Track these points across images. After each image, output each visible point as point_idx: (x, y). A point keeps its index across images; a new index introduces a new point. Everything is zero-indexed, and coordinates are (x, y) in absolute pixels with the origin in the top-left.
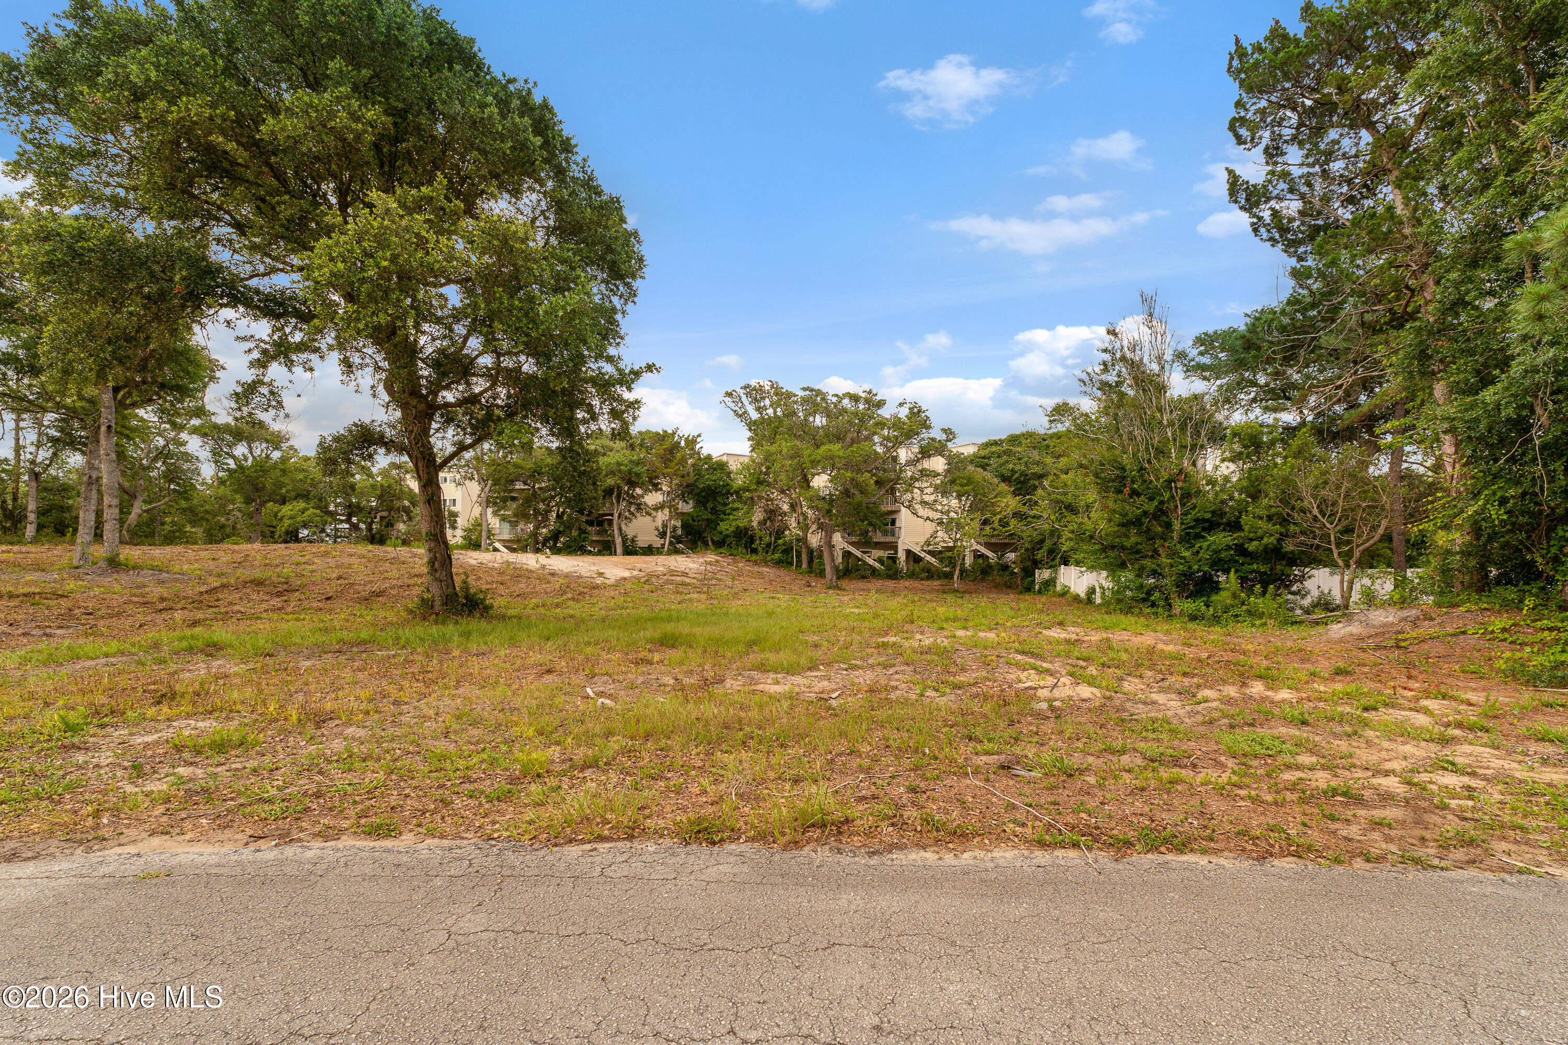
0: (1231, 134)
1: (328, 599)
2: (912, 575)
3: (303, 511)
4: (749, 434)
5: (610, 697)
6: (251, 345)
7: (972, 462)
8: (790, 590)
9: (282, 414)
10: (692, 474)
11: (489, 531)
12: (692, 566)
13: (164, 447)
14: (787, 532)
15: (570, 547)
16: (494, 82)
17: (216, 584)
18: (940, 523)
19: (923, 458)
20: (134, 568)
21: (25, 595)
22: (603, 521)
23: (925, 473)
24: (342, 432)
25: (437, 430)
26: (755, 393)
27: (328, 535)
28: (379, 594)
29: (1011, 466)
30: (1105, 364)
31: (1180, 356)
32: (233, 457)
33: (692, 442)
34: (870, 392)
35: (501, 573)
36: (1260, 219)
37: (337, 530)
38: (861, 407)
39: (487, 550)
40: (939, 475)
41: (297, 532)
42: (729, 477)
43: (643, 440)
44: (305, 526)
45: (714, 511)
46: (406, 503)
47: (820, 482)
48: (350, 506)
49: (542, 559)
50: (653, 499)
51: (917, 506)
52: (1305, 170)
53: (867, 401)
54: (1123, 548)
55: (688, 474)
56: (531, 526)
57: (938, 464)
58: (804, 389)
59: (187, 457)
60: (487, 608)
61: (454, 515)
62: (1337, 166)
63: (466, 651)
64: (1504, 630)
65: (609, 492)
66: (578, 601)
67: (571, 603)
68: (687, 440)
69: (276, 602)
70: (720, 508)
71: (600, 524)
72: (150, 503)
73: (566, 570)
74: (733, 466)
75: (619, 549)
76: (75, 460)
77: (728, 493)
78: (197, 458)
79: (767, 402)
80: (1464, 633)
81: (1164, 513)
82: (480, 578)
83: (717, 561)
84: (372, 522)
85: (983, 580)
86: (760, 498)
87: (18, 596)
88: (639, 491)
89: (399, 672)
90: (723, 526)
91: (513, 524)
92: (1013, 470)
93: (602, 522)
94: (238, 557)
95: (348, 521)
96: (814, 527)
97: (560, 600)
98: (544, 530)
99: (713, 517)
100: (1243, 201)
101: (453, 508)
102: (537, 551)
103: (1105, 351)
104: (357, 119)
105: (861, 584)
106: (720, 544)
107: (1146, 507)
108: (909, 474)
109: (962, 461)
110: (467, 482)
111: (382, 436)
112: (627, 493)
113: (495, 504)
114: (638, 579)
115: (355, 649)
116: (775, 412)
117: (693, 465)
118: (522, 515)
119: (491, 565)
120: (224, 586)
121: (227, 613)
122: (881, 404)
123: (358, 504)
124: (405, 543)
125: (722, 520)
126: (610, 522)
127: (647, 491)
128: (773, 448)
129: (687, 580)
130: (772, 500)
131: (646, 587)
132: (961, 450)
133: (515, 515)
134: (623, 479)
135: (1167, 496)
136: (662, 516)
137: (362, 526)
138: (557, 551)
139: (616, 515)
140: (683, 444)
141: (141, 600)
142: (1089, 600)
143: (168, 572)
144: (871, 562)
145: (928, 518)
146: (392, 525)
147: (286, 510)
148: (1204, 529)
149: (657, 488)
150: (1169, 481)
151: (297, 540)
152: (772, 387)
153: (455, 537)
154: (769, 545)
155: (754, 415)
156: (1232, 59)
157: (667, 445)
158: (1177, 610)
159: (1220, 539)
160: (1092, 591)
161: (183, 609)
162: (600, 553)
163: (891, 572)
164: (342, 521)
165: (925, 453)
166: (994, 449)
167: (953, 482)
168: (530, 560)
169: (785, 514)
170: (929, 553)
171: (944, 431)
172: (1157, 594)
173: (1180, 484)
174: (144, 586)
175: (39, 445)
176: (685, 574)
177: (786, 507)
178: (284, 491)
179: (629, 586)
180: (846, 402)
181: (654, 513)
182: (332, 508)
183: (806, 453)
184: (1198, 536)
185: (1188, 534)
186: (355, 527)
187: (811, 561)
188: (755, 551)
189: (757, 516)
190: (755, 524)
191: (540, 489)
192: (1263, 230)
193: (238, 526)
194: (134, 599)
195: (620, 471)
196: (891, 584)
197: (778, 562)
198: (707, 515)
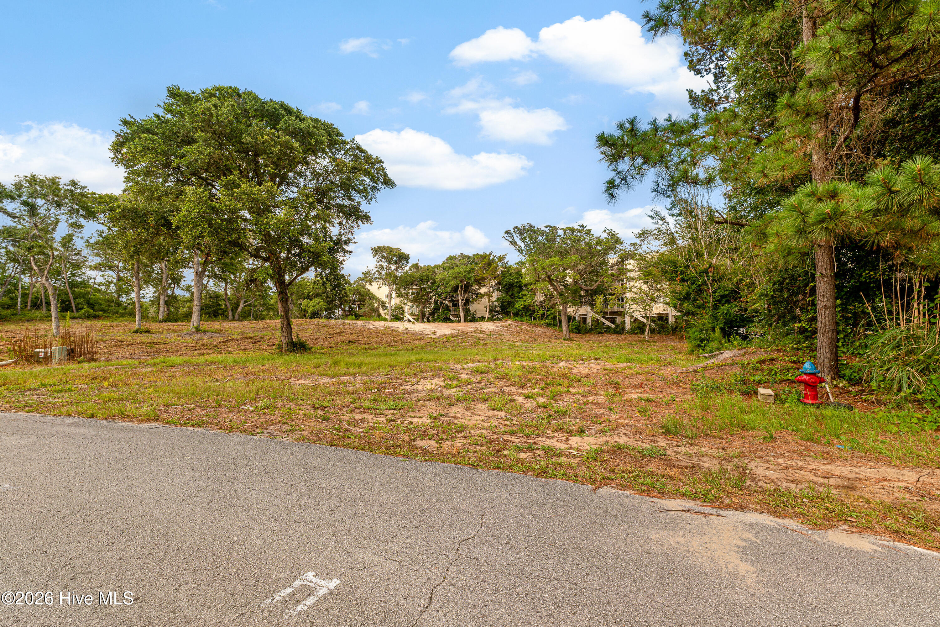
10: (500, 277)
26: (519, 231)
33: (502, 258)
38: (577, 234)
42: (521, 277)
43: (474, 259)
45: (513, 296)
53: (580, 231)
56: (420, 308)
65: (456, 289)
67: (384, 347)
68: (499, 257)
70: (516, 294)
72: (247, 302)
73: (417, 331)
75: (462, 319)
77: (521, 286)
81: (702, 292)
88: (475, 287)
99: (513, 300)
106: (516, 314)
114: (452, 335)
117: (503, 271)
125: (517, 302)
130: (548, 289)
135: (701, 281)
139: (460, 300)
140: (496, 259)
150: (703, 272)
152: (529, 226)
157: (486, 261)
163: (620, 331)
173: (711, 274)
180: (568, 232)
185: (717, 304)
188: (535, 319)
189: (539, 298)
190: (538, 303)
195: (459, 277)
197: (548, 325)
198: (508, 299)
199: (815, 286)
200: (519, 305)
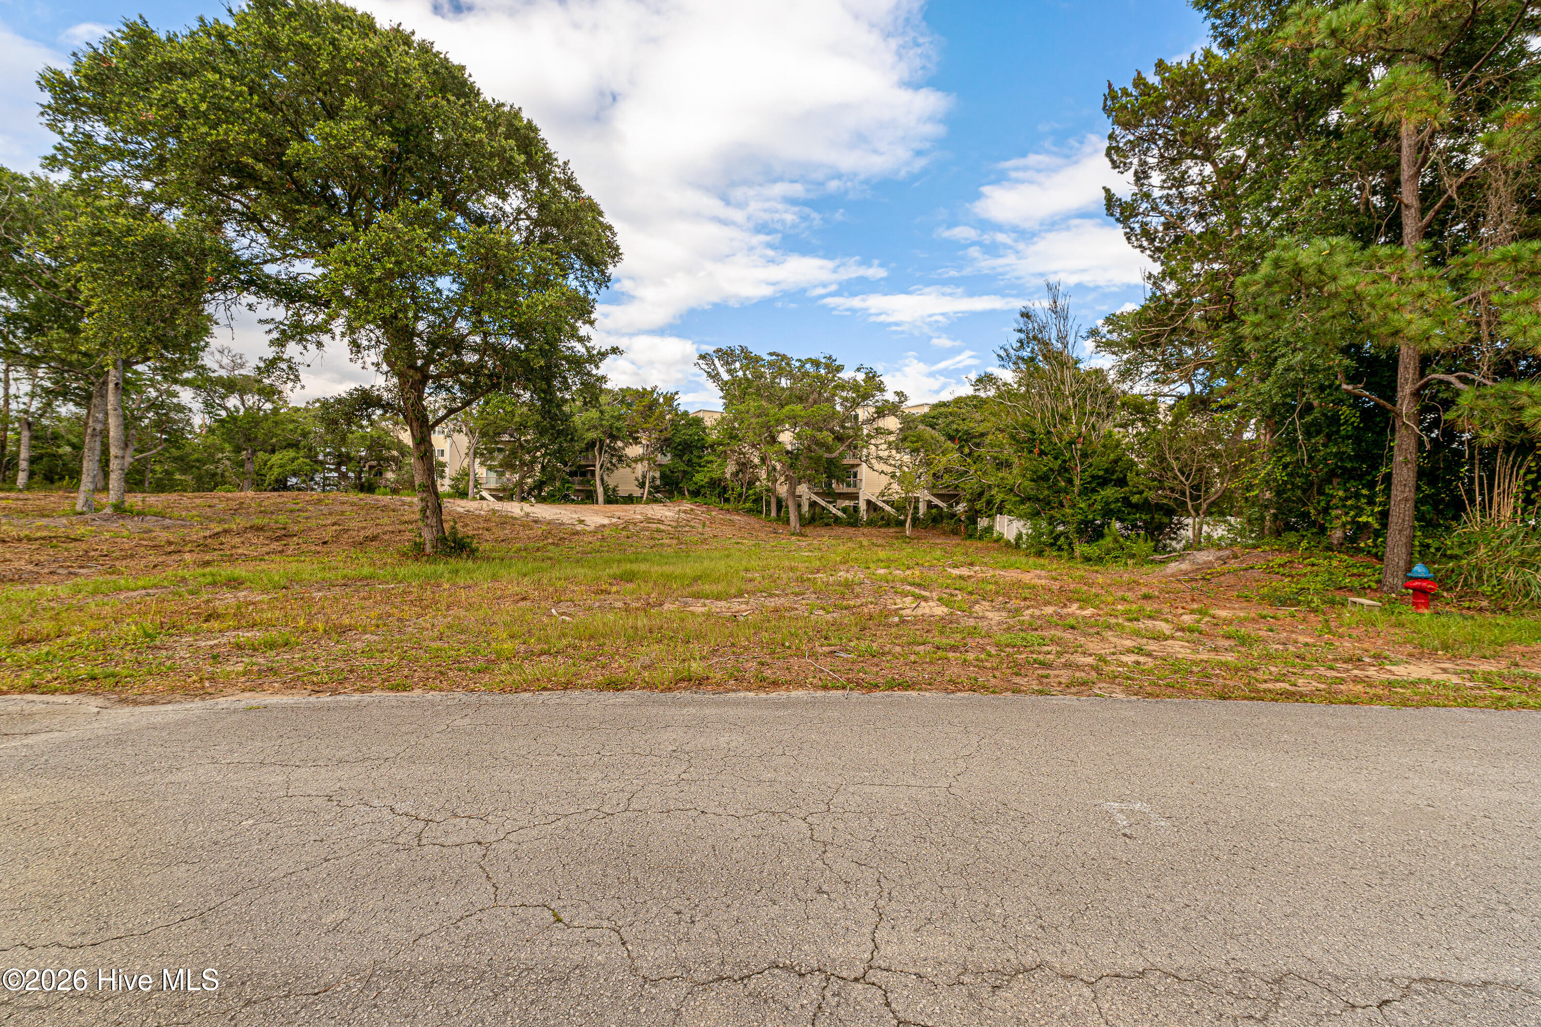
0: (1107, 160)
1: (325, 543)
2: (871, 523)
3: (293, 460)
4: (722, 394)
5: (569, 615)
6: (272, 326)
7: (922, 422)
8: (757, 537)
9: (298, 385)
10: (669, 429)
11: (476, 481)
12: (668, 514)
13: (157, 398)
14: (758, 483)
15: (553, 496)
16: (485, 106)
17: (217, 530)
18: (893, 476)
19: (879, 417)
20: (138, 515)
21: (43, 538)
22: (586, 472)
23: (879, 431)
24: (344, 395)
25: (430, 395)
26: (727, 356)
27: (316, 483)
28: (374, 538)
29: (955, 426)
30: (1021, 341)
31: (1094, 333)
32: (226, 409)
33: (670, 399)
34: (830, 358)
35: (487, 520)
36: (1132, 229)
37: (326, 479)
38: (823, 372)
39: (474, 499)
40: (890, 433)
41: (286, 481)
42: (704, 432)
43: (624, 397)
44: (295, 475)
45: (689, 463)
46: (395, 453)
47: (786, 438)
48: (339, 456)
49: (527, 507)
50: (633, 451)
51: (873, 461)
52: (1165, 192)
53: (827, 366)
54: (1038, 500)
55: (666, 429)
56: (517, 476)
57: (892, 423)
58: (771, 354)
59: (180, 408)
60: (473, 551)
61: (444, 465)
62: (1190, 189)
63: (454, 584)
64: (1280, 565)
65: (591, 445)
66: (557, 545)
67: (551, 547)
68: (665, 397)
69: (275, 546)
70: (695, 460)
71: (583, 474)
72: (141, 452)
73: (548, 518)
74: (708, 422)
75: (601, 498)
76: (67, 409)
77: (703, 447)
78: (190, 410)
79: (738, 365)
80: (1252, 568)
81: (1066, 470)
82: (467, 525)
83: (692, 510)
84: (361, 471)
85: (934, 528)
86: (733, 451)
87: (36, 540)
88: (620, 444)
89: (400, 599)
90: (698, 477)
91: (501, 474)
92: (956, 430)
93: (584, 472)
94: (234, 505)
95: (337, 470)
96: (783, 479)
97: (541, 544)
98: (529, 480)
99: (690, 469)
100: (1118, 215)
101: (441, 459)
102: (523, 499)
103: (1020, 331)
104: (370, 147)
105: (823, 531)
106: (696, 493)
107: (1051, 465)
108: (865, 432)
109: (914, 421)
110: (456, 435)
111: (379, 398)
112: (608, 446)
113: (482, 455)
114: (615, 525)
115: (359, 584)
116: (745, 374)
117: (672, 420)
118: (508, 465)
119: (477, 512)
120: (226, 531)
121: (232, 555)
122: (840, 369)
123: (348, 454)
124: (395, 491)
125: (698, 472)
126: (593, 473)
127: (627, 444)
128: (742, 407)
129: (662, 527)
130: (744, 454)
131: (624, 533)
132: (913, 411)
133: (501, 466)
134: (603, 433)
135: (1068, 455)
136: (640, 468)
137: (351, 475)
138: (542, 500)
139: (598, 466)
140: (661, 400)
141: (151, 544)
142: (1017, 546)
143: (170, 518)
144: (834, 511)
145: (882, 472)
146: (381, 474)
147: (276, 458)
148: (1099, 484)
149: (636, 441)
150: (1070, 443)
151: (286, 488)
152: (742, 351)
153: (444, 486)
154: (740, 495)
155: (726, 377)
156: (1106, 99)
157: (646, 401)
158: (1077, 552)
159: (1109, 492)
160: (1019, 537)
161: (191, 551)
162: (582, 502)
163: (852, 520)
164: (331, 470)
165: (881, 413)
166: (943, 410)
167: (904, 439)
168: (515, 508)
169: (756, 466)
170: (887, 502)
171: (897, 393)
172: (1062, 539)
173: (1079, 446)
174: (151, 531)
175: (33, 395)
176: (660, 522)
177: (756, 461)
178: (274, 440)
179: (607, 532)
180: (808, 366)
181: (634, 465)
182: (321, 457)
183: (772, 412)
184: (1094, 491)
185: (1086, 488)
186: (344, 476)
187: (779, 509)
188: (727, 500)
189: (730, 468)
190: (728, 476)
191: (526, 441)
192: (1134, 239)
193: (227, 474)
194: (145, 543)
195: (602, 426)
196: (851, 531)
197: (749, 511)
198: (682, 467)
199: (1390, 474)
200: (700, 478)
